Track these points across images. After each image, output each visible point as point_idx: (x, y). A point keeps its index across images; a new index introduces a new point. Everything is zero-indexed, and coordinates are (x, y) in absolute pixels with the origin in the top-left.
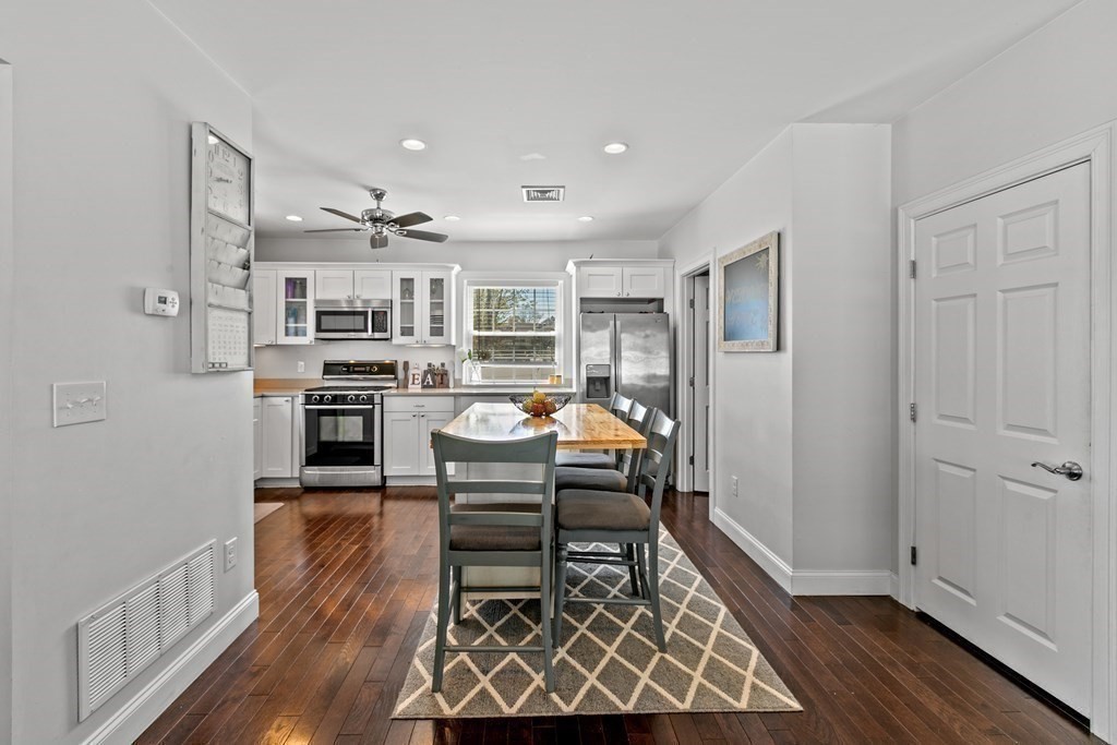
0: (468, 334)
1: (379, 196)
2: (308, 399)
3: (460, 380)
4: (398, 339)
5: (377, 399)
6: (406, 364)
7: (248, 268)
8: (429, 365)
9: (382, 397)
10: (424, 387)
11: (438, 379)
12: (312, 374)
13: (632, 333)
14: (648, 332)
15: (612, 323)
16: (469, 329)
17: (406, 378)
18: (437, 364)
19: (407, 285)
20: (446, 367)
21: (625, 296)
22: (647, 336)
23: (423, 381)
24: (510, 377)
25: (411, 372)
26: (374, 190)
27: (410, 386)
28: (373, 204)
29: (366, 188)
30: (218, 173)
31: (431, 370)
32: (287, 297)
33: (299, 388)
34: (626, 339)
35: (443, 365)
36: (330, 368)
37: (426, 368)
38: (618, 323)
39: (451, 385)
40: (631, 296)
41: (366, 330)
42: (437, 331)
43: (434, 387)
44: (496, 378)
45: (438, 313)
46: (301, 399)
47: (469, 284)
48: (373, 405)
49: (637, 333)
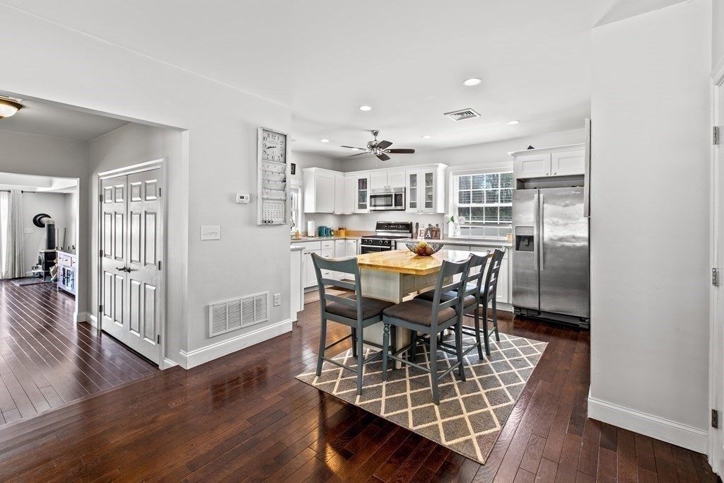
0: (454, 205)
1: (376, 134)
2: (363, 242)
3: (447, 235)
4: (409, 210)
5: (393, 244)
6: (417, 224)
7: (285, 181)
8: (430, 225)
9: (396, 242)
10: (426, 238)
11: (434, 233)
12: (370, 229)
13: (554, 204)
14: (567, 202)
15: (536, 195)
16: (455, 202)
17: (417, 233)
18: (434, 225)
19: (413, 178)
20: (439, 227)
21: (553, 175)
22: (566, 205)
23: (425, 235)
24: (496, 235)
25: (419, 229)
26: (373, 131)
27: (418, 237)
28: (372, 138)
29: (369, 131)
30: (269, 145)
31: (430, 229)
32: (359, 189)
33: (359, 236)
34: (548, 208)
35: (437, 225)
36: (379, 226)
37: (427, 227)
38: (541, 195)
39: (441, 237)
40: (558, 175)
41: (391, 205)
42: (428, 205)
43: (431, 238)
44: (486, 235)
45: (430, 194)
46: (360, 241)
47: (454, 174)
48: (391, 247)
49: (558, 203)
